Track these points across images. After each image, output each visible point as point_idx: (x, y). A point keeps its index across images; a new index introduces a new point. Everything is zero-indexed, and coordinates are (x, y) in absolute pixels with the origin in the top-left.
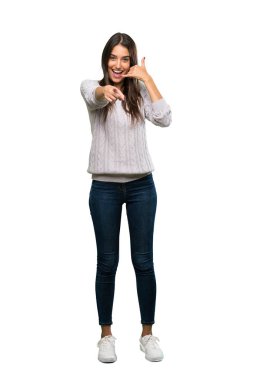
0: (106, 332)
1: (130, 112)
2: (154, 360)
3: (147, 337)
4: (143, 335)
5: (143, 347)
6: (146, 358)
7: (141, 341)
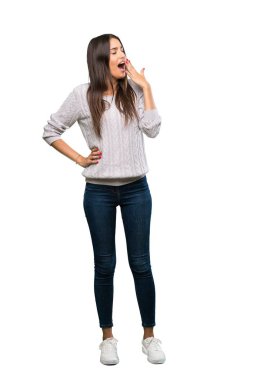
0: (107, 334)
1: (124, 112)
2: (157, 363)
3: (149, 339)
4: (145, 338)
5: (146, 349)
6: (148, 360)
7: (143, 343)
